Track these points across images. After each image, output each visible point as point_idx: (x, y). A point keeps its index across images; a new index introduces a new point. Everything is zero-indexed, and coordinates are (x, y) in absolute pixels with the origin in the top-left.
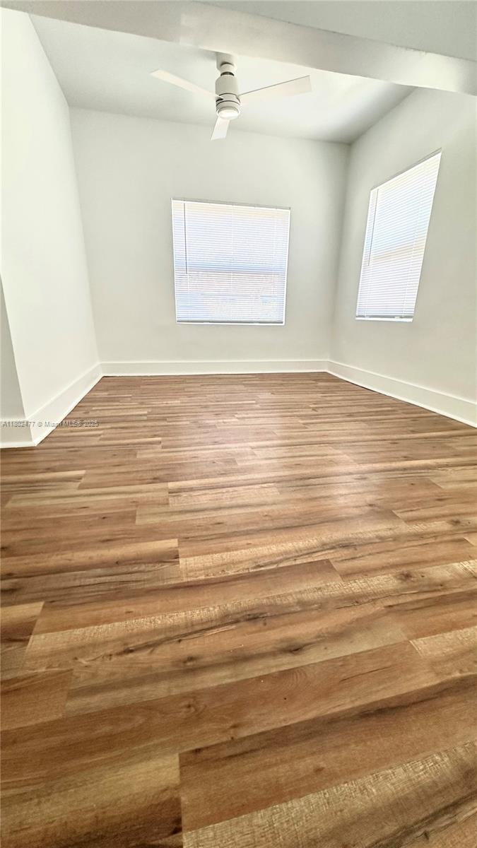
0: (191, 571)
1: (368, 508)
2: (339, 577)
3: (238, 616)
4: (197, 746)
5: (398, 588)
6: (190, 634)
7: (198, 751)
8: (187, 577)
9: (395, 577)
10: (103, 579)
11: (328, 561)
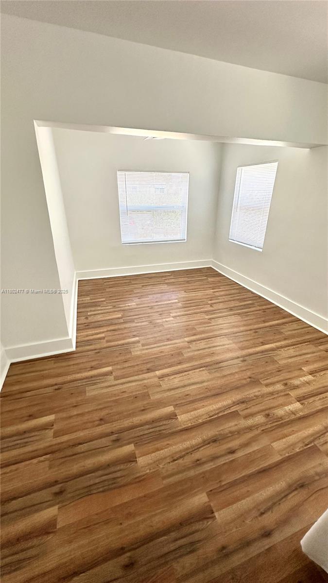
0: (184, 422)
1: (249, 380)
2: (243, 419)
3: (209, 440)
4: (210, 490)
5: (265, 421)
6: (195, 450)
7: (211, 491)
8: (184, 425)
9: (264, 416)
10: (151, 430)
11: (237, 411)
